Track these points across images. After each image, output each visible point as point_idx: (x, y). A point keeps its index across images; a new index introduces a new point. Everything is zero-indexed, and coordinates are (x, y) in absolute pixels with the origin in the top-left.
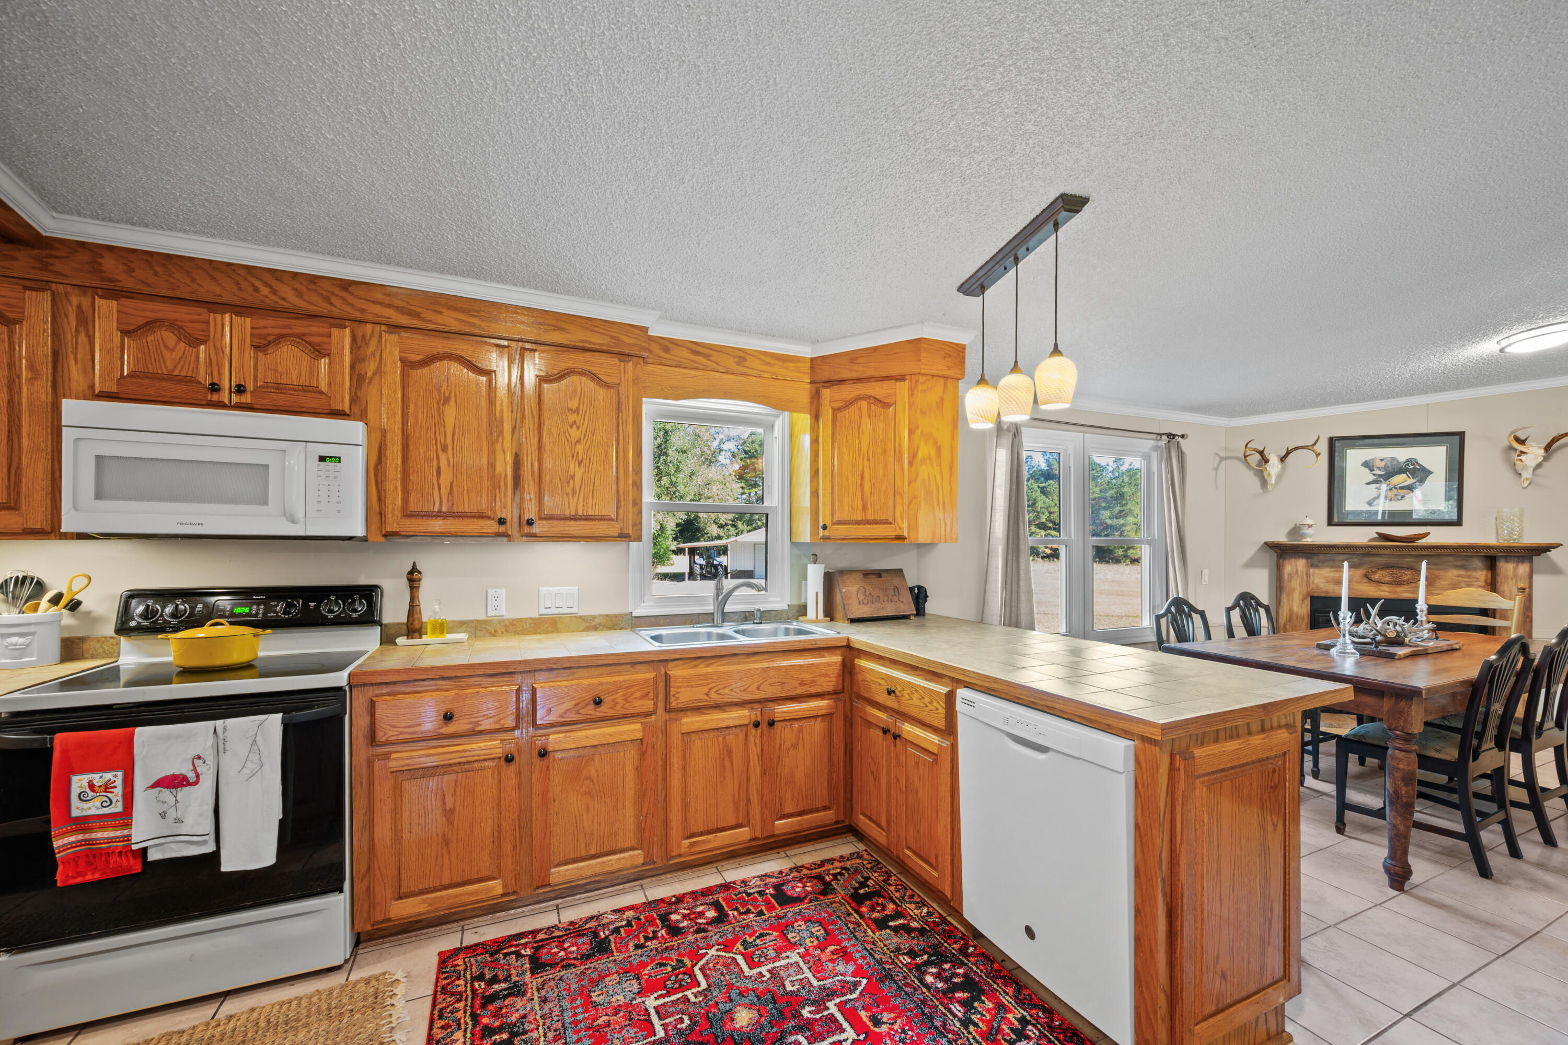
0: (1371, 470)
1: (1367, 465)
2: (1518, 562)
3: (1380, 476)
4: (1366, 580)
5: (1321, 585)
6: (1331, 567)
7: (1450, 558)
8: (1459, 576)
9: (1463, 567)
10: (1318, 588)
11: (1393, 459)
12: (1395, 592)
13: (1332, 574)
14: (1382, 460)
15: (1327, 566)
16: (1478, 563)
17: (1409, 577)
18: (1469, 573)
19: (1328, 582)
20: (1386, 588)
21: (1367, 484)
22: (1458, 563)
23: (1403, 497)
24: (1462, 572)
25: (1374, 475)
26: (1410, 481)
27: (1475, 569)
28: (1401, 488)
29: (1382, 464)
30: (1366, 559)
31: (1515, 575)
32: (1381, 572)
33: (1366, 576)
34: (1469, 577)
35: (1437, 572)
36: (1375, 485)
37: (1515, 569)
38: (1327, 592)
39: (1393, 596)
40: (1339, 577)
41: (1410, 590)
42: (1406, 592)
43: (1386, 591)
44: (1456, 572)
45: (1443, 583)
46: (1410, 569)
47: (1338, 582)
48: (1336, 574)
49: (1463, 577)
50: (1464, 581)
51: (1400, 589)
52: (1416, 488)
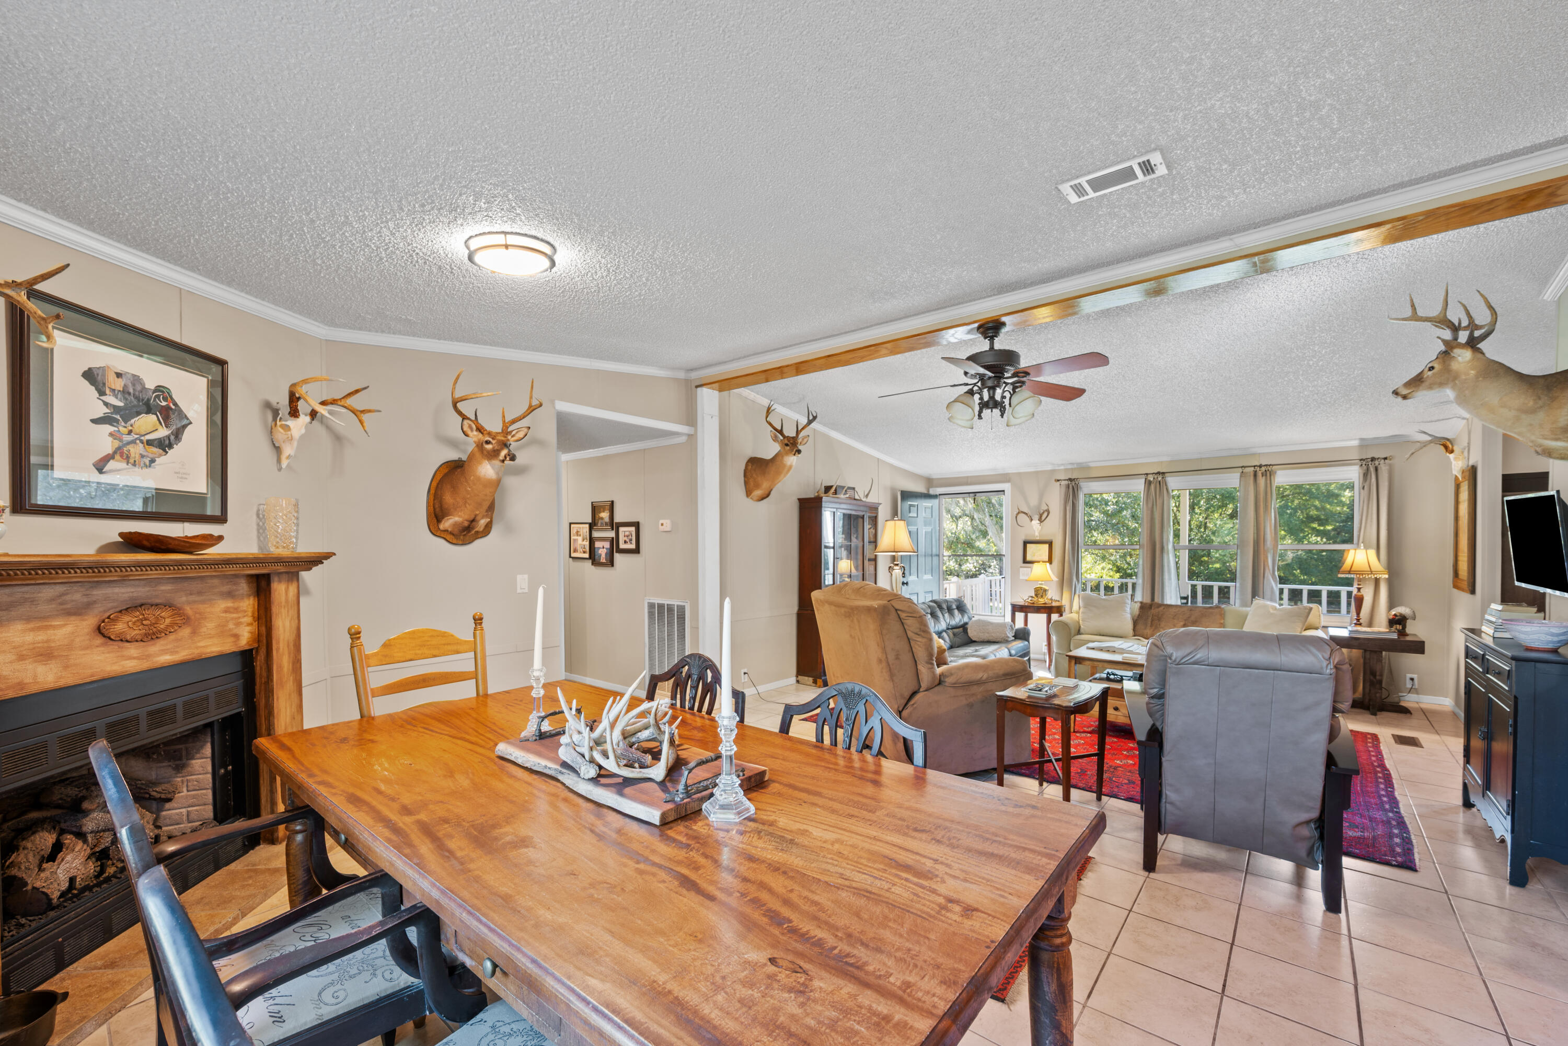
0: (102, 393)
1: (93, 377)
2: (288, 581)
3: (116, 409)
4: (99, 640)
6: (28, 619)
7: (216, 581)
8: (226, 611)
9: (230, 595)
11: (136, 379)
12: (149, 657)
13: (30, 638)
14: (119, 375)
15: (20, 618)
16: (244, 587)
17: (168, 621)
18: (236, 605)
19: (21, 658)
20: (131, 651)
21: (94, 421)
22: (225, 588)
23: (153, 461)
24: (229, 604)
25: (106, 404)
26: (163, 432)
27: (242, 597)
28: (150, 443)
29: (119, 384)
30: (97, 592)
31: (287, 601)
32: (126, 618)
33: (98, 631)
34: (236, 610)
35: (201, 607)
36: (109, 428)
37: (286, 592)
38: (21, 685)
39: (145, 665)
40: (48, 641)
41: (169, 647)
42: (164, 652)
43: (134, 658)
44: (223, 604)
45: (209, 626)
46: (168, 605)
47: (45, 654)
48: (41, 636)
49: (230, 612)
50: (232, 619)
51: (156, 647)
52: (170, 446)
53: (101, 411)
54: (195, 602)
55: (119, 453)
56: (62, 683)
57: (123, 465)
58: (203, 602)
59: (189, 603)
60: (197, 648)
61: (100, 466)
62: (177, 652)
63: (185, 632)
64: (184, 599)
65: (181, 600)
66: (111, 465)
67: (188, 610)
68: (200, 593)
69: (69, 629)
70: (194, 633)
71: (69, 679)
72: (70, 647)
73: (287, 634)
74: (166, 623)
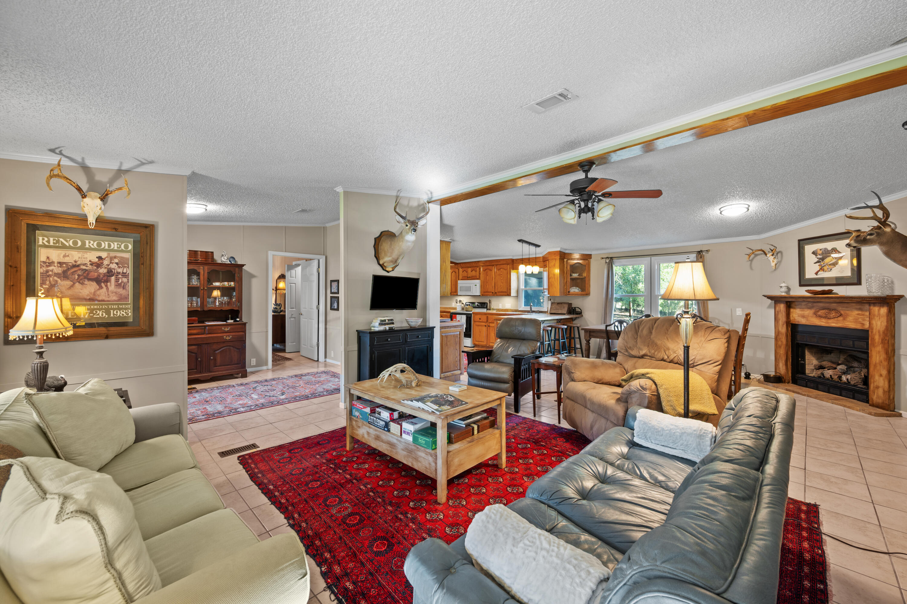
0: (816, 256)
1: (814, 253)
2: (880, 306)
3: (820, 259)
4: (815, 316)
5: (796, 318)
6: (800, 308)
7: (854, 304)
8: (858, 314)
9: (860, 309)
10: (795, 319)
11: (826, 249)
12: (828, 323)
13: (800, 312)
14: (821, 250)
18: (863, 313)
19: (799, 316)
20: (824, 320)
21: (815, 263)
22: (858, 307)
23: (831, 269)
24: (860, 312)
26: (834, 260)
28: (830, 265)
29: (820, 252)
30: (815, 304)
31: (879, 314)
32: (821, 312)
33: (815, 313)
34: (863, 315)
35: (847, 312)
36: (818, 264)
37: (879, 311)
38: (798, 322)
39: (827, 325)
40: (803, 314)
41: (835, 322)
42: (833, 323)
43: (824, 322)
44: (856, 312)
45: (850, 318)
46: (834, 310)
47: (803, 317)
48: (802, 312)
49: (860, 315)
50: (863, 318)
51: (830, 321)
52: (836, 265)
53: (817, 260)
54: (845, 310)
55: (822, 269)
56: (806, 324)
57: (823, 272)
58: (848, 310)
59: (842, 310)
60: (845, 324)
61: (816, 274)
62: (837, 324)
63: (841, 318)
65: (840, 308)
66: (819, 273)
67: (842, 312)
68: (847, 307)
69: (808, 312)
70: (844, 319)
71: (808, 323)
72: (808, 316)
73: (878, 327)
74: (833, 314)
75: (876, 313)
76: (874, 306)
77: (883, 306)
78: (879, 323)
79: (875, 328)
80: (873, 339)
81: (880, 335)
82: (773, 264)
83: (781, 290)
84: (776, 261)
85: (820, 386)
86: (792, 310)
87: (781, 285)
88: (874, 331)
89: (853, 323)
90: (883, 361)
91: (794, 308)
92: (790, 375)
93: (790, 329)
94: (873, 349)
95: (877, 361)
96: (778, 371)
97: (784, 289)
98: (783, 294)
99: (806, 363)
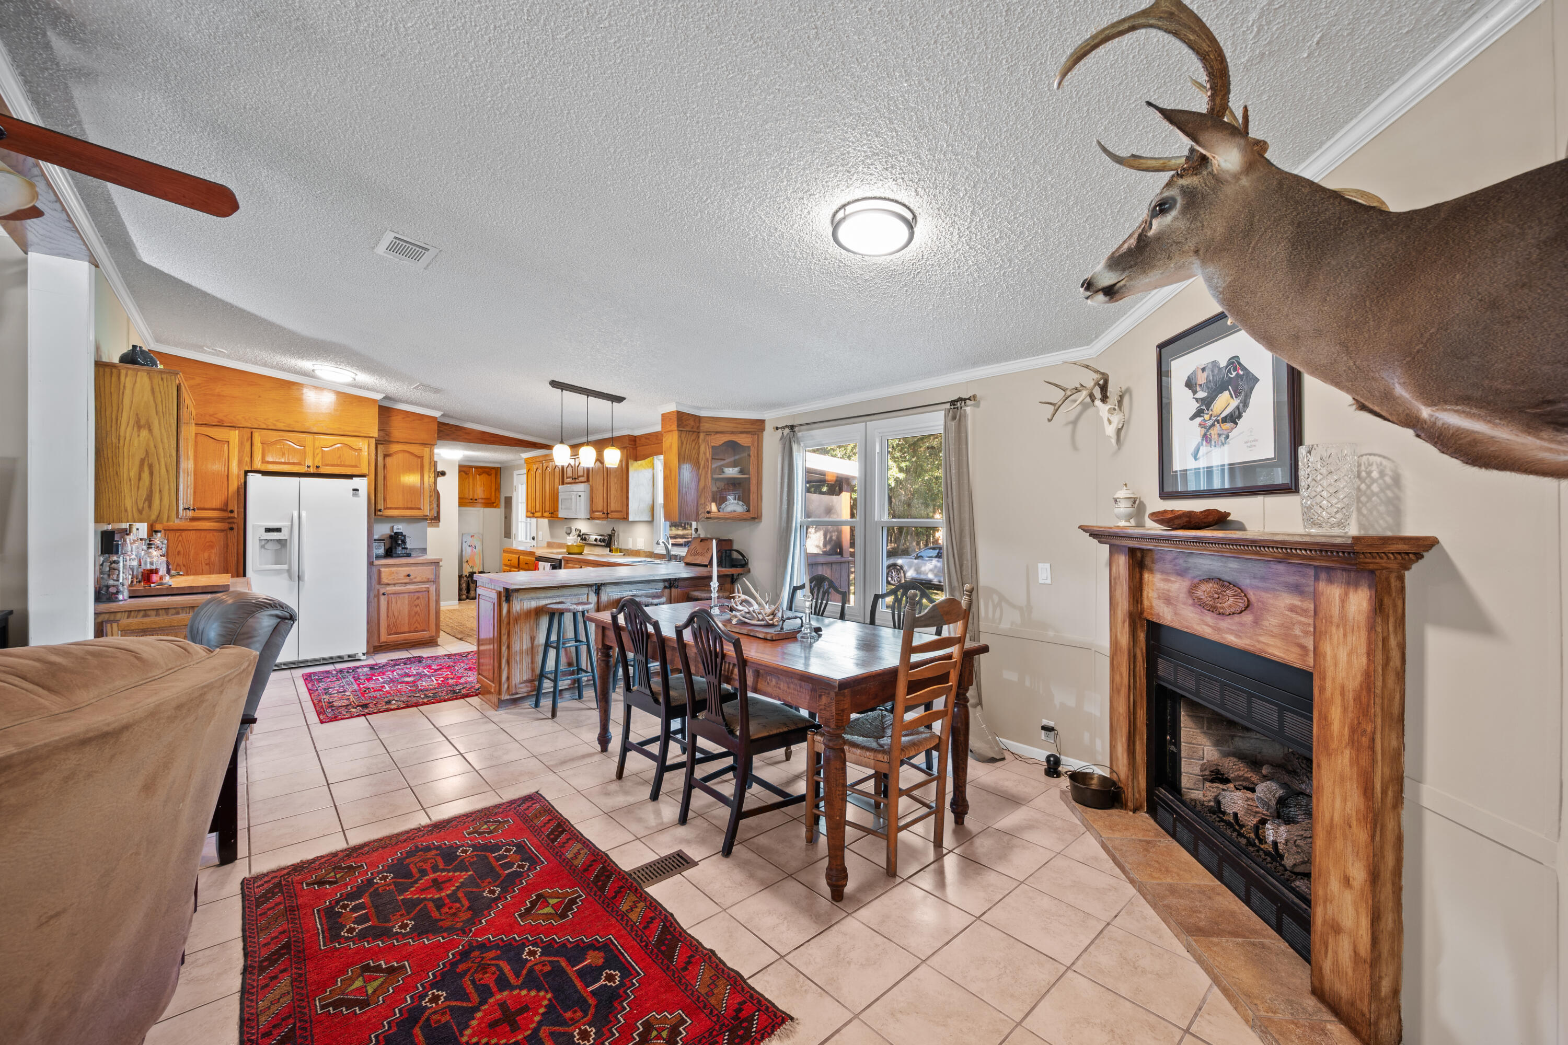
0: (1195, 392)
1: (1190, 383)
2: (1348, 584)
3: (1203, 401)
4: (1191, 601)
5: (1154, 604)
6: (1162, 573)
8: (1292, 609)
9: (1297, 589)
10: (1151, 607)
11: (1214, 364)
12: (1217, 629)
13: (1162, 586)
14: (1203, 370)
17: (1231, 600)
18: (1301, 603)
19: (1159, 598)
20: (1209, 618)
21: (1191, 419)
22: (1292, 579)
23: (1227, 437)
24: (1296, 601)
25: (1199, 400)
26: (1234, 403)
29: (1203, 378)
30: (1191, 561)
31: (1343, 617)
32: (1204, 587)
33: (1191, 592)
34: (1301, 610)
35: (1265, 596)
36: (1199, 420)
37: (1344, 600)
38: (1158, 615)
39: (1216, 637)
40: (1168, 591)
41: (1234, 628)
42: (1231, 632)
43: (1210, 626)
44: (1286, 598)
45: (1272, 621)
46: (1234, 584)
47: (1168, 600)
48: (1166, 587)
49: (1297, 613)
50: (1300, 623)
51: (1225, 624)
52: (1240, 416)
54: (1258, 587)
55: (1206, 438)
56: (1175, 625)
57: (1208, 449)
58: (1266, 589)
59: (1253, 586)
60: (1259, 642)
61: (1196, 455)
62: (1240, 637)
63: (1248, 618)
64: (1248, 581)
65: (1245, 581)
67: (1252, 595)
68: (1264, 579)
69: (1176, 585)
70: (1256, 622)
72: (1178, 599)
73: (1341, 674)
74: (1229, 602)
75: (1336, 611)
76: (1330, 581)
77: (1356, 585)
78: (1343, 655)
79: (1330, 674)
80: (1325, 718)
81: (1345, 709)
82: (1110, 430)
83: (1116, 510)
84: (1116, 419)
85: (1202, 848)
86: (1146, 576)
87: (1116, 496)
88: (1328, 685)
89: (1278, 642)
90: (1354, 823)
91: (1151, 571)
92: (1143, 783)
93: (1142, 636)
94: (1324, 763)
95: (1337, 817)
96: (1115, 768)
97: (1123, 508)
98: (1123, 523)
99: (1183, 754)
